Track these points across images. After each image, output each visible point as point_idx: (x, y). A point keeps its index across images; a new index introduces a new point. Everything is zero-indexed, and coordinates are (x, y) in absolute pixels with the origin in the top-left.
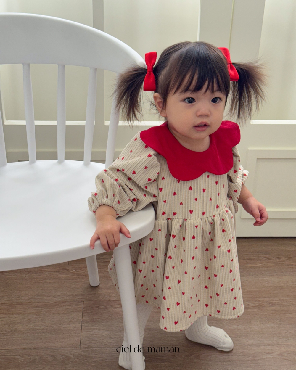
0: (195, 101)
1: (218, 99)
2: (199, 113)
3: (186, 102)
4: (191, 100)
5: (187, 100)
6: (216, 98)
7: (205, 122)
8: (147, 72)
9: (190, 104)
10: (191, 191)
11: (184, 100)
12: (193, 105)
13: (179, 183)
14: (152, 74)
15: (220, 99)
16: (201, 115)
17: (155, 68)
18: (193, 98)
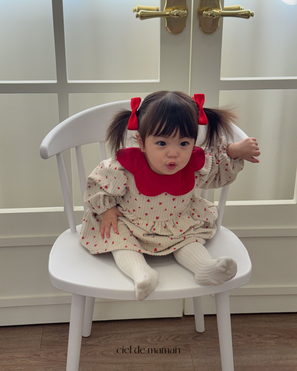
0: (166, 145)
1: (186, 143)
2: (169, 155)
3: (158, 145)
4: (163, 144)
5: (160, 143)
6: (185, 142)
7: (174, 162)
8: (131, 115)
9: (162, 147)
10: (149, 203)
11: (157, 143)
12: (164, 148)
13: (140, 195)
14: (135, 116)
15: (188, 143)
16: (170, 157)
17: (138, 111)
18: (165, 143)
